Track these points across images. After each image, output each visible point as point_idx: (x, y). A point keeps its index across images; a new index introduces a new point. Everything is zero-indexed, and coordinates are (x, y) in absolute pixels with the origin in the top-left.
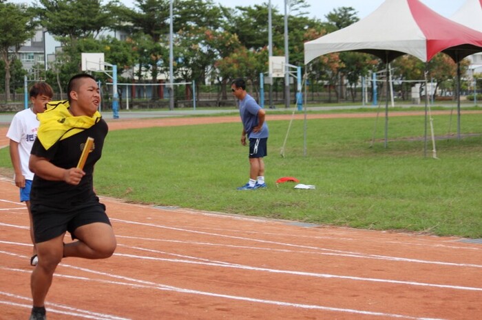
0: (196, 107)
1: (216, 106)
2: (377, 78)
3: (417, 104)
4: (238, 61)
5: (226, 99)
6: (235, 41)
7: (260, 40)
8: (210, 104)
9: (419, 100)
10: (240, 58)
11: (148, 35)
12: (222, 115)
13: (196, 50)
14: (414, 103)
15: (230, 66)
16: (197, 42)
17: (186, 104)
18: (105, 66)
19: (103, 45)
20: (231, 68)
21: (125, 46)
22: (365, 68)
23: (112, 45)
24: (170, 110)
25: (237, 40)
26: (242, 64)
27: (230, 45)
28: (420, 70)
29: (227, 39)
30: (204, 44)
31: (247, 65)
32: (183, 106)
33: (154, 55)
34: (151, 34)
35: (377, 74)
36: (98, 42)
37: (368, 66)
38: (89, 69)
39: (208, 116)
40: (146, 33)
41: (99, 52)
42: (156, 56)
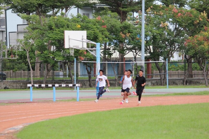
0: (169, 84)
1: (183, 84)
5: (192, 77)
6: (204, 18)
8: (177, 82)
11: (115, 14)
13: (164, 28)
15: (200, 43)
17: (154, 82)
18: (88, 44)
19: (73, 24)
20: (202, 46)
21: (94, 25)
23: (82, 24)
25: (206, 17)
27: (199, 23)
29: (196, 16)
30: (173, 23)
32: (150, 83)
33: (123, 33)
34: (119, 13)
36: (68, 20)
38: (72, 46)
40: (113, 11)
41: (70, 30)
42: (125, 34)
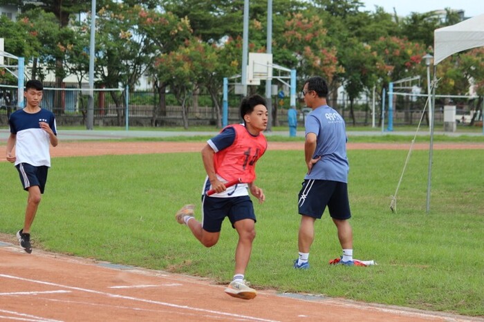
0: (130, 125)
1: (151, 125)
2: (394, 90)
3: (452, 131)
4: (189, 59)
5: (166, 115)
6: (185, 27)
7: (218, 29)
8: (143, 121)
9: (455, 126)
10: (194, 54)
11: (52, 15)
12: (181, 139)
13: (125, 40)
14: (446, 130)
15: (178, 65)
16: (127, 27)
17: (107, 120)
20: (181, 69)
21: (19, 30)
22: (374, 75)
24: (88, 128)
25: (189, 26)
26: (196, 63)
27: (177, 34)
28: (454, 79)
29: (173, 24)
30: (138, 31)
31: (204, 64)
33: (62, 44)
34: (57, 14)
35: (394, 85)
37: (378, 72)
39: (161, 140)
42: (65, 46)
